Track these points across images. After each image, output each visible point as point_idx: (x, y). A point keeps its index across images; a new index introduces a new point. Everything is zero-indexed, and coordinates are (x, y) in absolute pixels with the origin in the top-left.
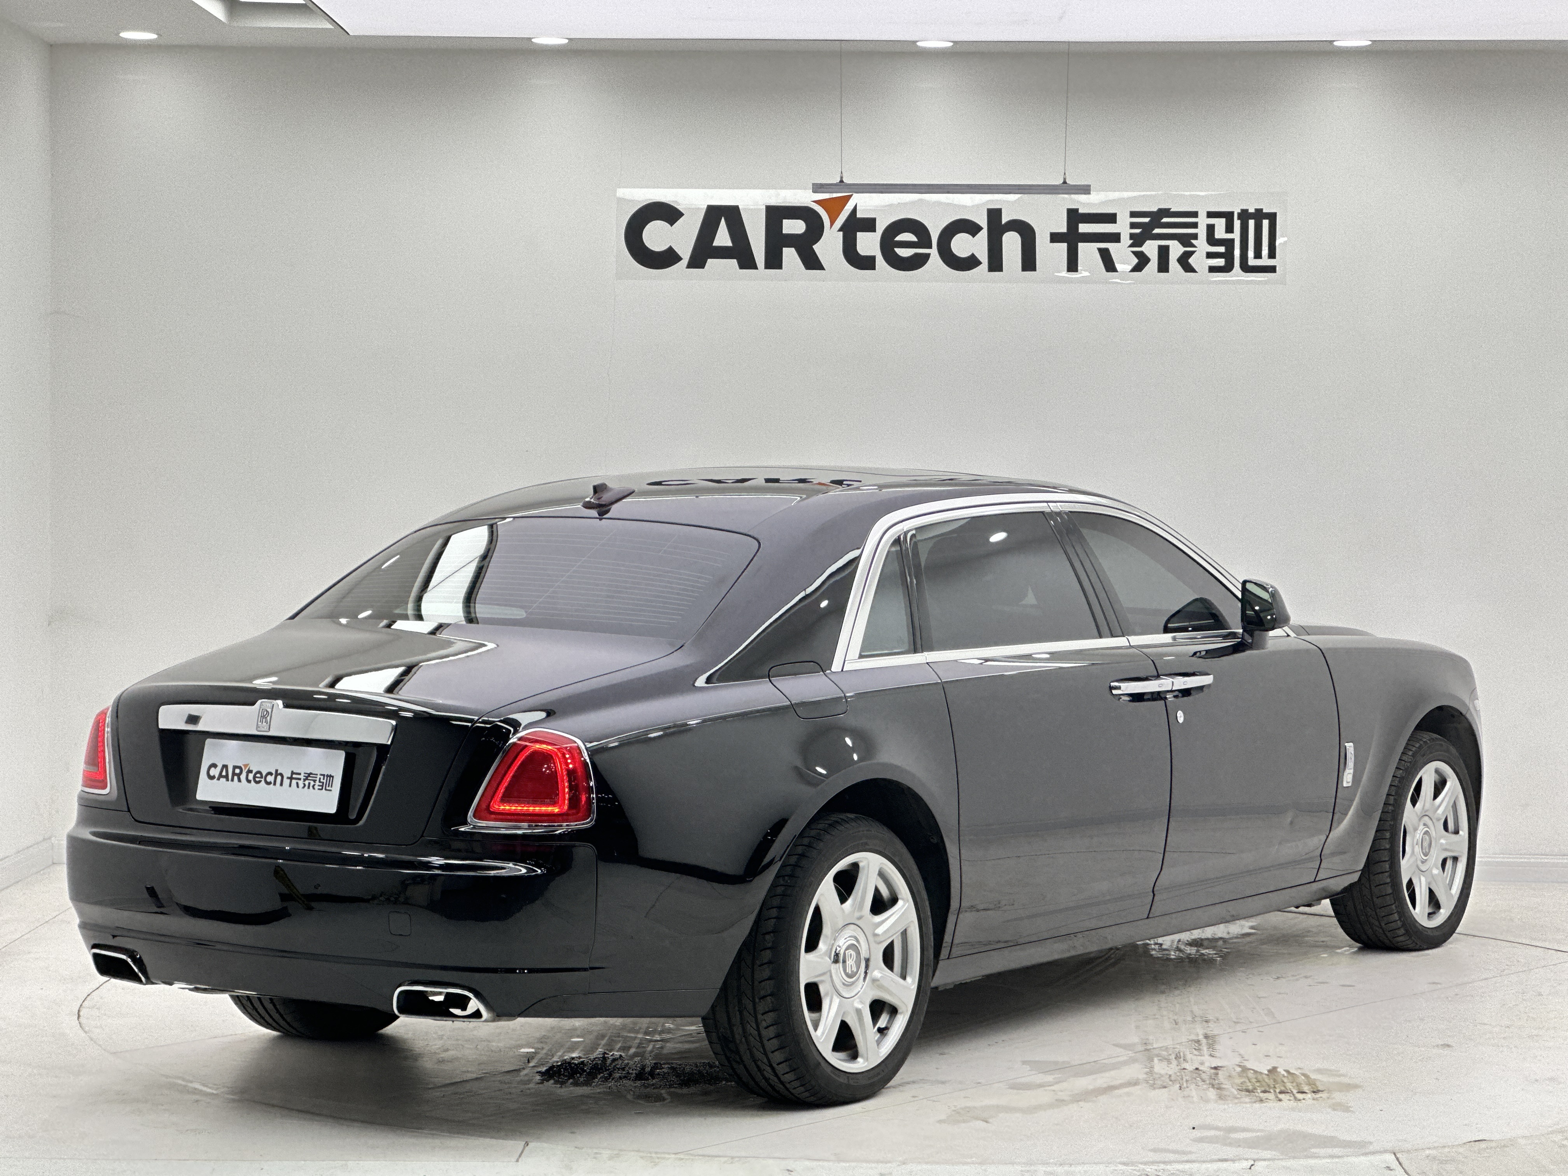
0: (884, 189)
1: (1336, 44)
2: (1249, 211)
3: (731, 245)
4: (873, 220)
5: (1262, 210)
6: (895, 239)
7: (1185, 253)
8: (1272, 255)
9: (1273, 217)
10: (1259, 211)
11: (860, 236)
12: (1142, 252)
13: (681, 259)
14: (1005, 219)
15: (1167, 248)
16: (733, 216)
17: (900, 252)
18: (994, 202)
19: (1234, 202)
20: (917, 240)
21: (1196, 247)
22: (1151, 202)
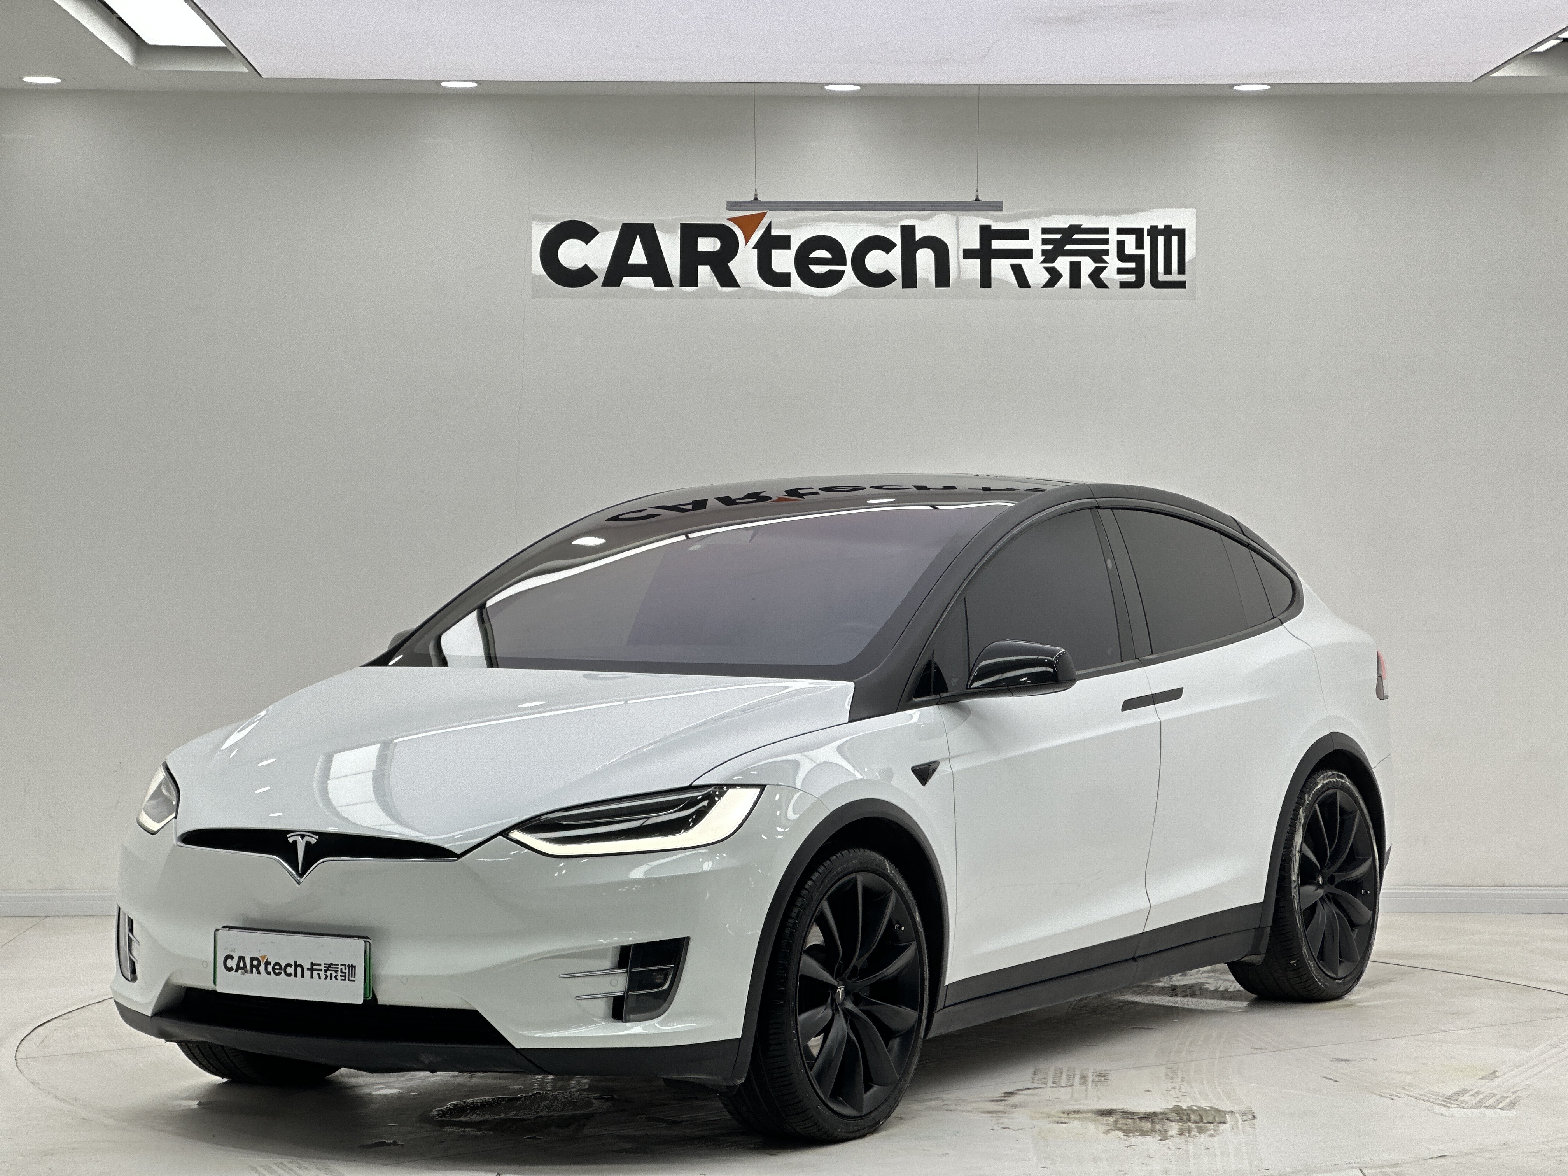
0: (798, 206)
1: (1236, 88)
2: (1159, 228)
3: (646, 263)
4: (788, 238)
5: (1171, 226)
6: (810, 256)
7: (1096, 268)
8: (1182, 270)
9: (1181, 233)
10: (1168, 228)
11: (775, 252)
12: (1054, 268)
13: (596, 277)
14: (918, 236)
15: (1079, 263)
16: (648, 234)
17: (814, 268)
18: (907, 219)
19: (1144, 219)
20: (831, 257)
21: (1107, 263)
22: (1063, 219)
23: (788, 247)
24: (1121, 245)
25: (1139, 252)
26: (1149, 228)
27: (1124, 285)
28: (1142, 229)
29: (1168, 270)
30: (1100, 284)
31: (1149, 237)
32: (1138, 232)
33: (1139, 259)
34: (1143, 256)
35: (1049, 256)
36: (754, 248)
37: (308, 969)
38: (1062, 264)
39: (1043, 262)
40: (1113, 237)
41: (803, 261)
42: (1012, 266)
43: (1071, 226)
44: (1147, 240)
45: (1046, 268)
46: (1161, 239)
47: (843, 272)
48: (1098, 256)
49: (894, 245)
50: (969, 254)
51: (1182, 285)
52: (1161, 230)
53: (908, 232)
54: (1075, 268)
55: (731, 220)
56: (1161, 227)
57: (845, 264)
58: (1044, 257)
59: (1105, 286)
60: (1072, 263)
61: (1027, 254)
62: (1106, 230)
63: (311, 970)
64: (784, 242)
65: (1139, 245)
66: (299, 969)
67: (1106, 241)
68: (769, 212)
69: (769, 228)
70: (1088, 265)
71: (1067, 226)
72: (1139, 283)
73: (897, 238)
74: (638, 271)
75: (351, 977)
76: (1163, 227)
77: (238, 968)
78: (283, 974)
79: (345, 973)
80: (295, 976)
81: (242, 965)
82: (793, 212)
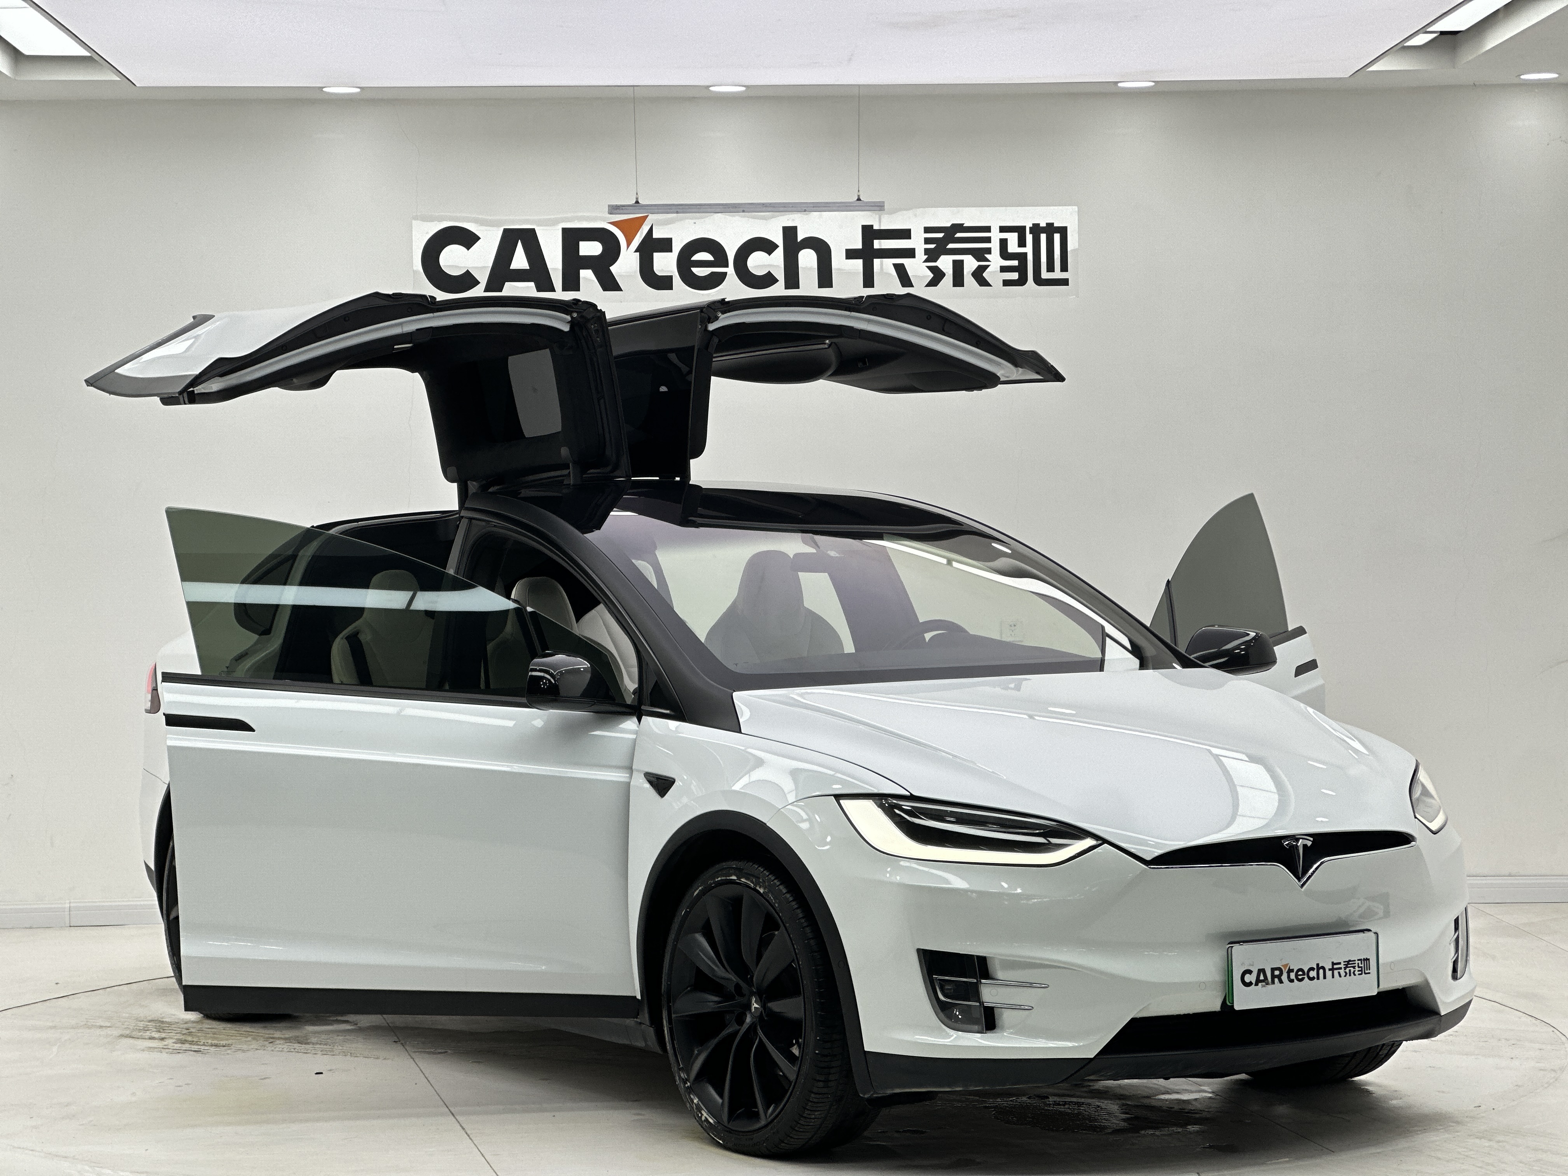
0: (679, 208)
1: (1120, 85)
2: (1041, 226)
3: (529, 268)
4: (669, 241)
5: (1053, 224)
6: (692, 259)
7: (979, 266)
8: (1064, 268)
9: (1063, 231)
10: (1050, 225)
11: (656, 255)
12: (937, 267)
13: (478, 283)
14: (800, 237)
15: (962, 262)
16: (529, 238)
17: (697, 271)
18: (789, 220)
19: (1027, 217)
20: (713, 259)
21: (990, 261)
22: (945, 218)
23: (670, 250)
24: (1004, 243)
25: (1022, 250)
26: (1031, 226)
27: (1007, 283)
28: (1024, 227)
29: (1050, 268)
30: (983, 282)
31: (1031, 235)
32: (1020, 230)
33: (1022, 257)
34: (1025, 254)
35: (932, 256)
36: (636, 251)
37: (1330, 970)
38: (945, 263)
39: (926, 261)
40: (996, 236)
41: (685, 262)
42: (895, 265)
43: (953, 225)
44: (1029, 238)
45: (928, 267)
46: (1043, 237)
47: (724, 275)
48: (980, 255)
49: (777, 246)
50: (851, 254)
51: (1065, 282)
52: (1043, 228)
53: (790, 232)
54: (958, 267)
55: (613, 223)
56: (1043, 225)
57: (727, 266)
58: (927, 256)
59: (988, 284)
60: (954, 262)
61: (910, 253)
62: (988, 229)
63: (1332, 969)
64: (665, 245)
65: (1022, 243)
66: (1321, 971)
67: (988, 240)
68: (650, 215)
69: (651, 230)
70: (970, 264)
71: (949, 225)
72: (1022, 281)
73: (778, 239)
74: (520, 276)
75: (1367, 970)
76: (1045, 225)
77: (1258, 981)
78: (1306, 979)
79: (1361, 967)
80: (1318, 978)
81: (1262, 978)
82: (675, 215)
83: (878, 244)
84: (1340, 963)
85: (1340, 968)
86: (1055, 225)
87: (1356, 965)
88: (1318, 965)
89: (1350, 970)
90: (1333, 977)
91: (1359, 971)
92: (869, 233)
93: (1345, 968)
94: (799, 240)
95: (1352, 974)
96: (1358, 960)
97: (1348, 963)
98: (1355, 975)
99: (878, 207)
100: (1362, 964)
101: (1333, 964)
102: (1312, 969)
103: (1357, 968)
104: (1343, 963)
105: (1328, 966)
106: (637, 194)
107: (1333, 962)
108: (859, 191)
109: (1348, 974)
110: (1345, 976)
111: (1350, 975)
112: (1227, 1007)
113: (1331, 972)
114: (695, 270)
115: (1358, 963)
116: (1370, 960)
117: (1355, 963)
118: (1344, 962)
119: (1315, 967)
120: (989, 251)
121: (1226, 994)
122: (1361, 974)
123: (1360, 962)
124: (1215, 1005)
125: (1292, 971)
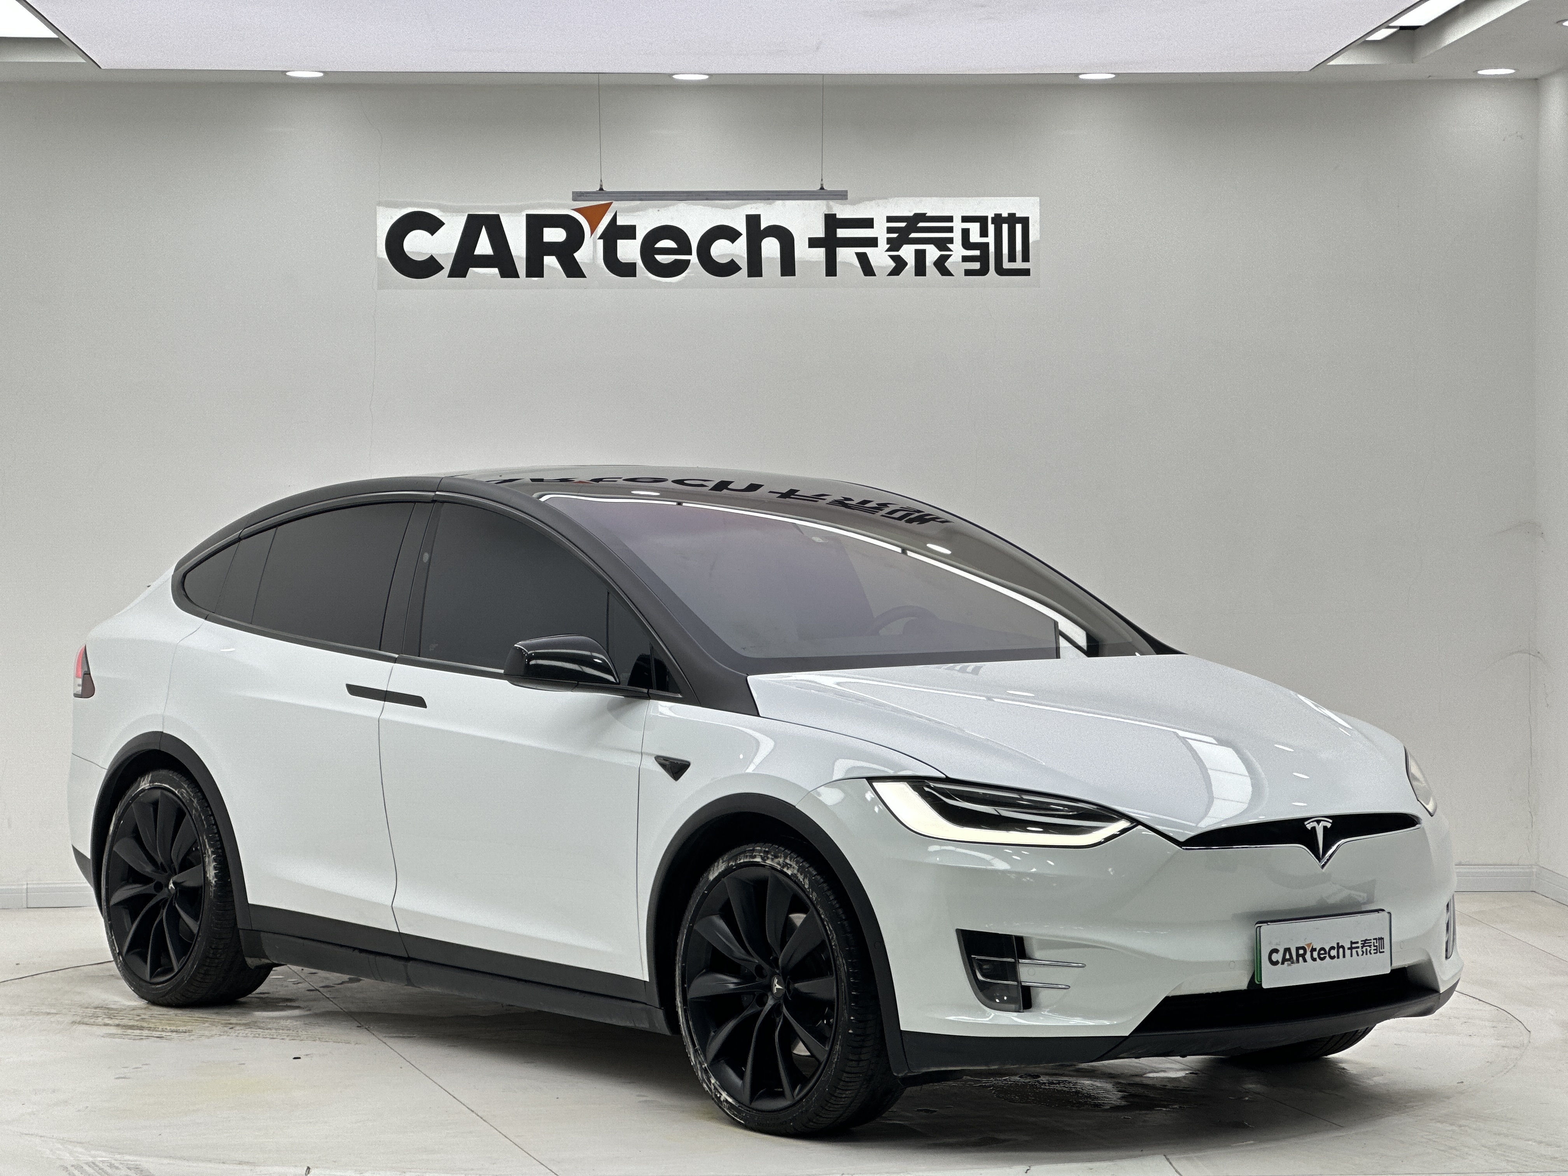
0: (643, 196)
1: (1081, 77)
2: (1003, 216)
3: (493, 254)
4: (633, 228)
5: (1015, 214)
6: (655, 246)
7: (941, 256)
8: (1026, 258)
9: (1025, 221)
10: (1012, 216)
11: (620, 242)
12: (899, 256)
13: (442, 268)
14: (764, 225)
15: (924, 251)
16: (494, 225)
17: (659, 258)
18: (752, 208)
19: (989, 207)
20: (676, 247)
21: (952, 251)
22: (907, 208)
23: (635, 238)
24: (966, 233)
25: (984, 240)
26: (993, 216)
27: (968, 273)
28: (986, 218)
29: (1012, 258)
30: (945, 272)
31: (993, 225)
32: (982, 221)
33: (984, 247)
34: (987, 244)
35: (894, 245)
36: (599, 239)
37: (1349, 949)
38: (907, 252)
39: (888, 250)
40: (958, 226)
41: (648, 249)
42: (858, 254)
43: (916, 215)
44: (991, 228)
45: (890, 256)
46: (1005, 227)
47: (688, 261)
48: (942, 244)
49: (740, 234)
50: (814, 243)
51: (1026, 272)
52: (1005, 218)
53: (753, 221)
54: (920, 256)
55: (577, 210)
56: (1005, 215)
57: (690, 253)
58: (889, 246)
59: (950, 274)
60: (917, 251)
61: (872, 242)
62: (950, 219)
63: (1351, 948)
64: (629, 232)
65: (984, 233)
66: (1341, 950)
67: (950, 230)
68: (614, 202)
69: (614, 218)
70: (932, 253)
71: (911, 214)
72: (984, 271)
73: (742, 228)
74: (484, 262)
75: (1382, 949)
76: (1007, 215)
77: (1284, 960)
78: (1328, 957)
79: (1376, 946)
80: (1338, 957)
81: (1288, 957)
82: (638, 202)
83: (842, 233)
84: (1357, 943)
85: (1358, 947)
86: (1017, 216)
87: (1372, 944)
88: (1338, 944)
89: (1366, 949)
90: (1351, 956)
91: (1374, 950)
92: (832, 222)
93: (1362, 947)
94: (762, 228)
95: (1368, 953)
96: (1374, 939)
97: (1365, 942)
98: (1371, 954)
99: (841, 196)
100: (1377, 943)
101: (1352, 943)
102: (1332, 948)
103: (1372, 947)
104: (1360, 942)
105: (1347, 945)
106: (601, 181)
107: (1351, 942)
108: (822, 180)
109: (1365, 954)
110: (1362, 955)
111: (1367, 954)
112: (1254, 985)
113: (1350, 951)
114: (659, 257)
115: (1374, 942)
116: (1385, 939)
117: (1371, 943)
118: (1362, 941)
119: (1336, 947)
120: (951, 240)
121: (1254, 972)
122: (1376, 953)
123: (1375, 941)
124: (1242, 984)
125: (1315, 950)
